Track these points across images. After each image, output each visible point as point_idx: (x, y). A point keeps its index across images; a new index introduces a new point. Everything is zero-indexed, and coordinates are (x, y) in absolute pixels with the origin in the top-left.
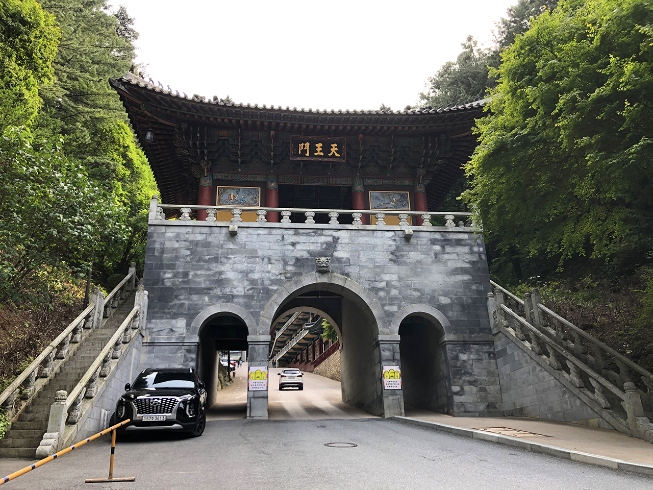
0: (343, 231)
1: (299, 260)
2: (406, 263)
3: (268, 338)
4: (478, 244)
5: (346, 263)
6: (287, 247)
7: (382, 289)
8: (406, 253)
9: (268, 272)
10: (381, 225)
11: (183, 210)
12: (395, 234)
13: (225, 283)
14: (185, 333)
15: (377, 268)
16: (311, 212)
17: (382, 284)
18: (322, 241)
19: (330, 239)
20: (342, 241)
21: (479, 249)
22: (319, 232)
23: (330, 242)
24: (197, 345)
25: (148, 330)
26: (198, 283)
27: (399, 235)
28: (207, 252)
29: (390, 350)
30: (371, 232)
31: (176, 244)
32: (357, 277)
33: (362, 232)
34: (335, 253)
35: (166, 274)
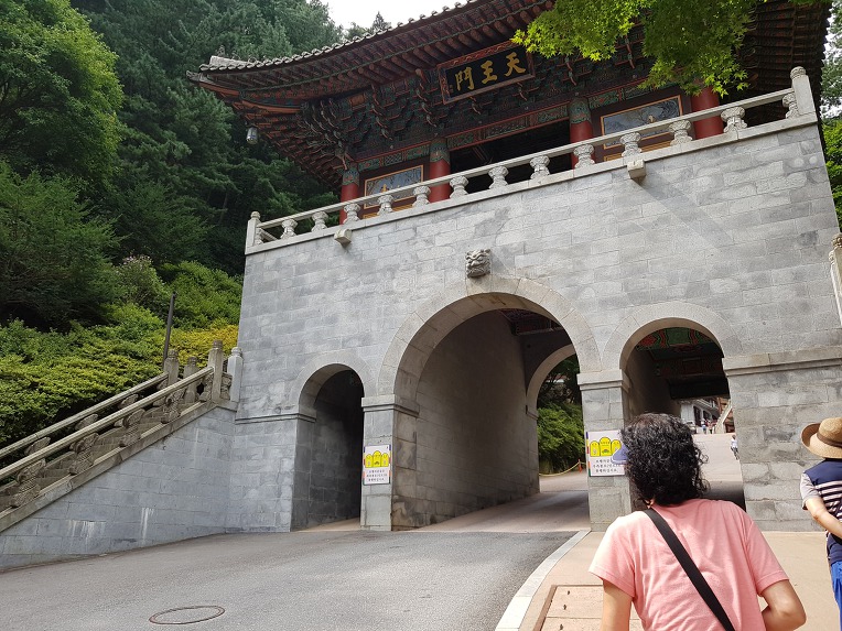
0: (514, 195)
1: (439, 263)
2: (635, 228)
3: (391, 399)
4: (805, 152)
5: (518, 253)
6: (422, 245)
7: (587, 286)
8: (635, 208)
9: (392, 292)
10: (585, 166)
11: (284, 225)
12: (613, 176)
13: (333, 320)
14: (283, 402)
15: (577, 250)
16: (458, 179)
17: (587, 278)
18: (476, 223)
19: (490, 215)
20: (511, 214)
21: (807, 161)
22: (473, 207)
23: (490, 220)
24: (301, 417)
25: (242, 401)
26: (300, 326)
27: (620, 176)
28: (311, 279)
29: (601, 401)
30: (565, 185)
31: (276, 275)
32: (539, 273)
33: (548, 189)
34: (499, 238)
35: (264, 321)
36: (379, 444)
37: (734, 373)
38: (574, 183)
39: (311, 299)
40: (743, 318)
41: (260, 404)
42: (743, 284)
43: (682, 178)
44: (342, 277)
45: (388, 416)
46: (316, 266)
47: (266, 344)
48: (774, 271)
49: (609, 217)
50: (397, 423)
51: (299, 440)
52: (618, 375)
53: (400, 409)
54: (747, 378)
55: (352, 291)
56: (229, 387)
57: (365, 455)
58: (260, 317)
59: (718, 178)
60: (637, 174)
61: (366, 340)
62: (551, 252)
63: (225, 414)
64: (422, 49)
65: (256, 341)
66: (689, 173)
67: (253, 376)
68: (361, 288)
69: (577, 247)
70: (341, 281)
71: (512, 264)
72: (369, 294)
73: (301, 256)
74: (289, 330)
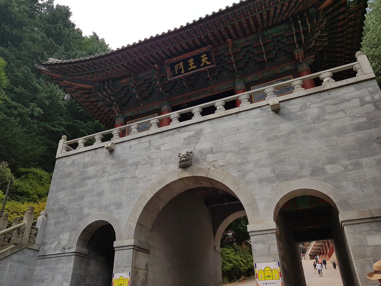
0: (205, 122)
1: (163, 160)
2: (277, 138)
3: (131, 242)
4: (371, 93)
5: (209, 153)
6: (153, 150)
7: (249, 171)
8: (275, 126)
9: (135, 177)
10: (245, 105)
11: (79, 142)
12: (262, 110)
13: (101, 194)
14: (67, 244)
15: (243, 150)
16: (175, 115)
17: (250, 166)
18: (184, 137)
19: (192, 133)
20: (204, 132)
21: (373, 98)
22: (182, 129)
23: (193, 136)
24: (77, 254)
25: (43, 244)
26: (82, 198)
27: (266, 110)
28: (91, 171)
29: (263, 242)
30: (234, 115)
31: (71, 169)
32: (221, 164)
33: (225, 118)
34: (197, 145)
35: (62, 195)
36: (123, 271)
37: (348, 223)
38: (239, 114)
39: (89, 182)
40: (349, 188)
41: (53, 246)
42: (346, 167)
43: (301, 110)
44: (108, 169)
45: (129, 253)
46: (94, 164)
47: (61, 209)
48: (364, 159)
49: (260, 132)
50: (135, 257)
51: (75, 269)
52: (273, 225)
53: (137, 249)
54: (357, 226)
55: (113, 177)
56: (36, 235)
57: (114, 279)
58: (60, 193)
59: (322, 109)
60: (276, 108)
61: (119, 205)
62: (227, 152)
63: (31, 253)
64: (157, 53)
65: (56, 208)
66: (305, 107)
67: (51, 229)
68: (118, 175)
69: (243, 149)
70: (107, 172)
71: (205, 160)
72: (122, 179)
73: (87, 158)
74: (75, 200)
